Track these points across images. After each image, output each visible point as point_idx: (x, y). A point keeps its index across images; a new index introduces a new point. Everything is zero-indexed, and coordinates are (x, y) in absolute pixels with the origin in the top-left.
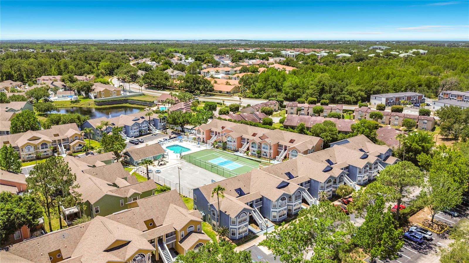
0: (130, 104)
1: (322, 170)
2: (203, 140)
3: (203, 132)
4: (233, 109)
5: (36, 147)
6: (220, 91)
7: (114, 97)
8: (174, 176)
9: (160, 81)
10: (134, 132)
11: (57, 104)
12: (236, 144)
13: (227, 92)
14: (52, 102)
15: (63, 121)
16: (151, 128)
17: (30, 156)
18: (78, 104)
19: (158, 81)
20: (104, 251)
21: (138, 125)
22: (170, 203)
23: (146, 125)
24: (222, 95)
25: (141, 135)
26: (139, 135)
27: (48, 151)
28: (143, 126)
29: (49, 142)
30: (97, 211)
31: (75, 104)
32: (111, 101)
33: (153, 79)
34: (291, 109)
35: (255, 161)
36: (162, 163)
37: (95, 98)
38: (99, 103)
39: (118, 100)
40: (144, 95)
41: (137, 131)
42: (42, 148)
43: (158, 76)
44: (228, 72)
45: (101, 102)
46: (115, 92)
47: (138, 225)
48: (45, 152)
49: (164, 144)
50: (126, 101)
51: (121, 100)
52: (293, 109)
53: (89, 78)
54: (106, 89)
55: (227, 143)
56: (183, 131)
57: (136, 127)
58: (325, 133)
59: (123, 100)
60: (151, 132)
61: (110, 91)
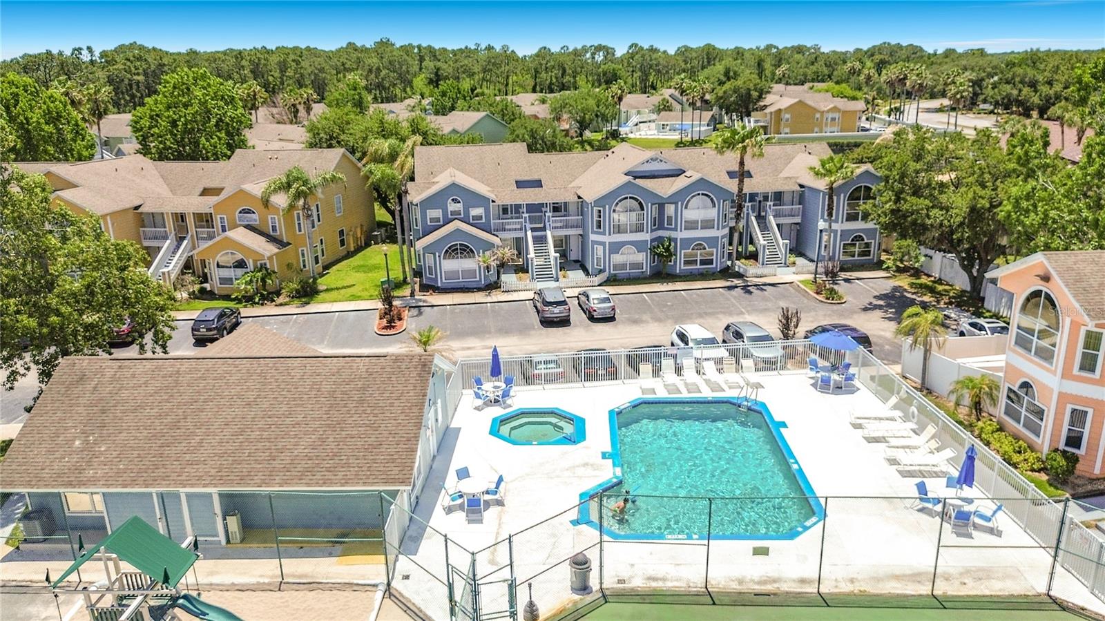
19: (1052, 92)
21: (650, 209)
25: (661, 274)
26: (647, 267)
28: (688, 215)
33: (1033, 85)
46: (836, 115)
54: (800, 101)
57: (631, 218)
60: (740, 265)
61: (815, 110)
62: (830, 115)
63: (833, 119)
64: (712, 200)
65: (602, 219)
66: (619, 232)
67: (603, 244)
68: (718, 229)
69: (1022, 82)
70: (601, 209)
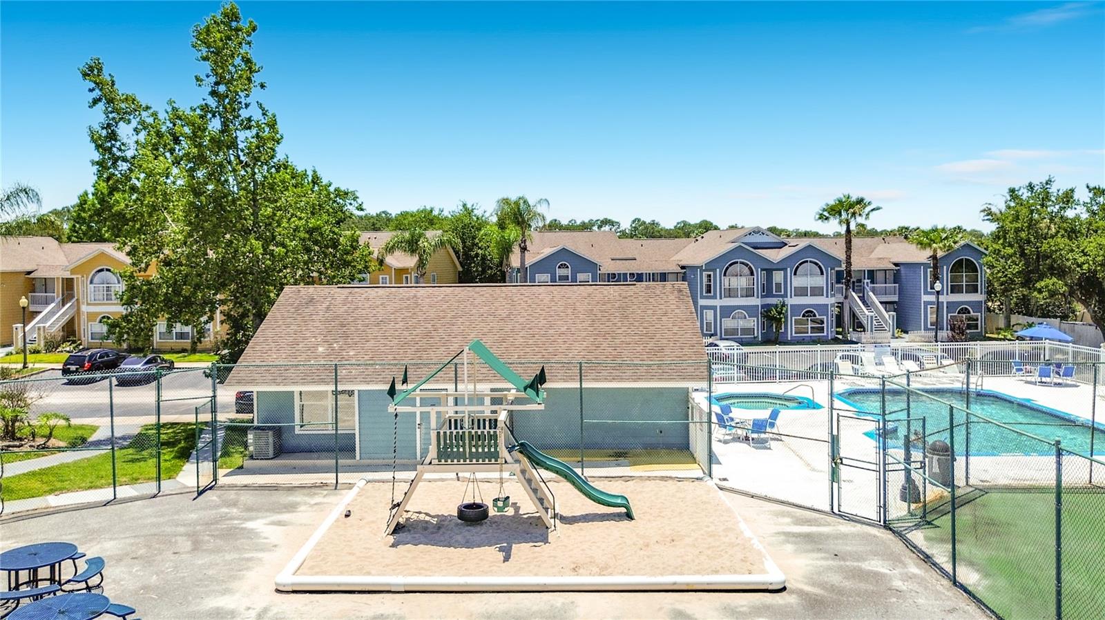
10: (727, 312)
16: (865, 312)
21: (759, 274)
23: (820, 281)
25: (769, 339)
26: (758, 333)
28: (798, 282)
41: (750, 310)
57: (742, 282)
64: (820, 267)
65: (712, 283)
66: (730, 296)
67: (714, 308)
68: (827, 297)
70: (712, 273)
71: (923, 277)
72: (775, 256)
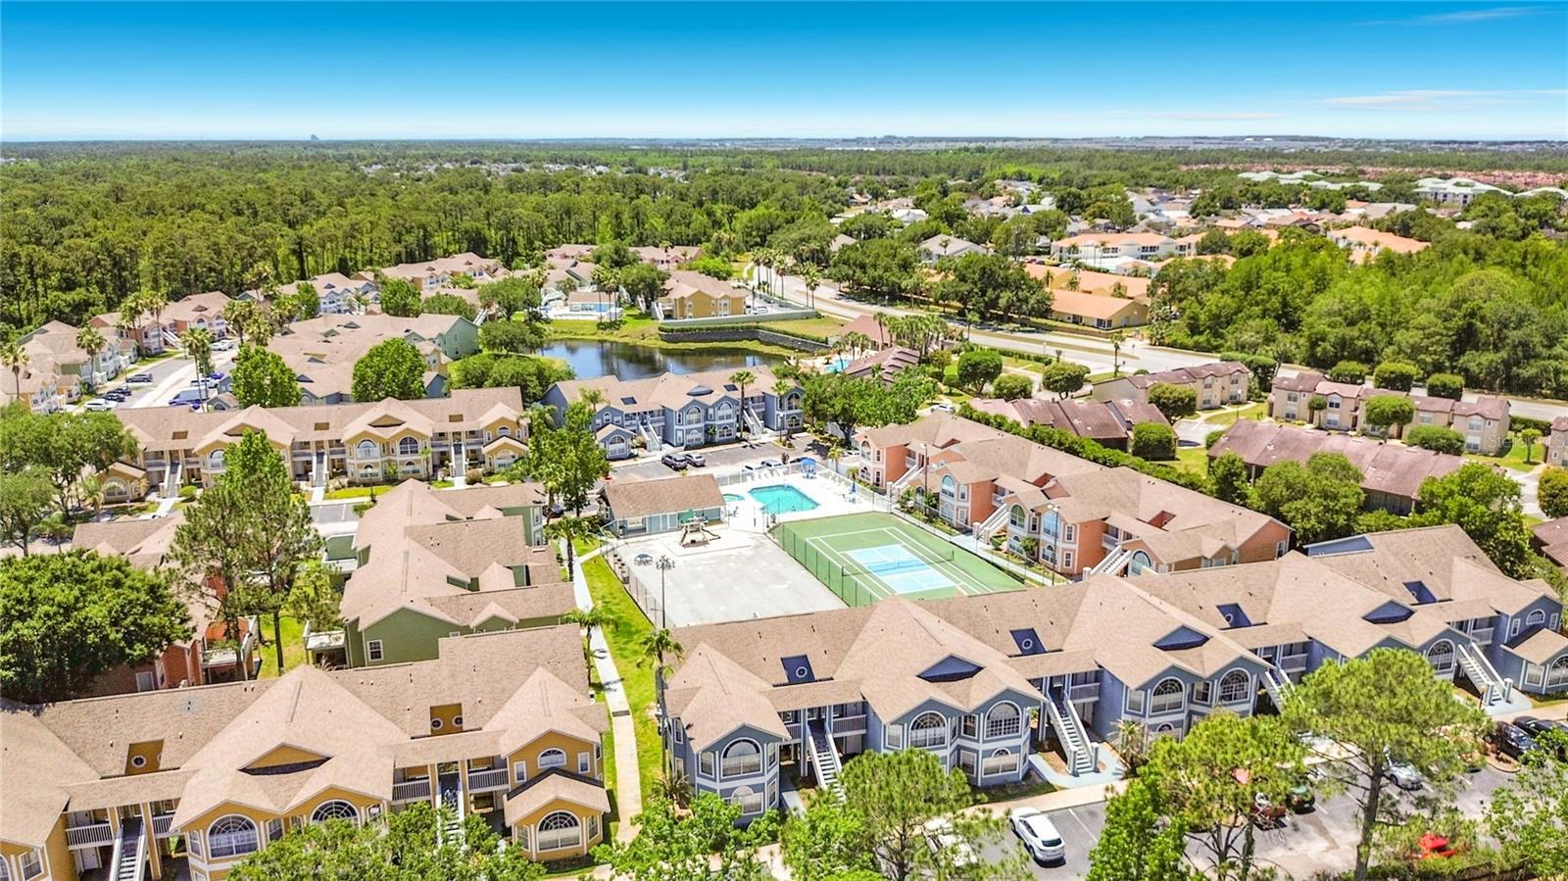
0: (762, 342)
1: (1154, 640)
2: (878, 480)
3: (879, 453)
4: (1057, 381)
5: (386, 448)
6: (1075, 316)
7: (723, 317)
8: (701, 585)
9: (880, 272)
10: (688, 432)
11: (559, 330)
12: (969, 505)
13: (1100, 322)
14: (548, 321)
15: (495, 380)
16: (750, 422)
17: (369, 470)
18: (615, 332)
19: (876, 274)
20: (244, 770)
21: (703, 411)
22: (538, 665)
23: (730, 411)
24: (1077, 331)
25: (709, 443)
26: (703, 441)
27: (418, 461)
28: (720, 413)
29: (424, 437)
30: (376, 655)
31: (608, 331)
32: (707, 329)
33: (863, 267)
34: (1289, 399)
35: (1009, 573)
36: (698, 537)
37: (668, 316)
38: (670, 335)
39: (729, 328)
40: (818, 316)
41: (699, 430)
42: (402, 453)
43: (878, 256)
44: (1153, 249)
45: (678, 331)
46: (727, 301)
47: (409, 715)
48: (410, 463)
49: (749, 478)
50: (751, 333)
51: (738, 328)
52: (1295, 400)
53: (684, 255)
54: (699, 292)
55: (941, 497)
56: (847, 444)
57: (694, 417)
58: (1299, 504)
59: (742, 328)
60: (745, 435)
61: (711, 298)
62: (723, 302)
63: (725, 305)
65: (681, 418)
66: (689, 424)
67: (681, 430)
69: (854, 264)
70: (681, 413)
71: (776, 404)
72: (709, 400)
